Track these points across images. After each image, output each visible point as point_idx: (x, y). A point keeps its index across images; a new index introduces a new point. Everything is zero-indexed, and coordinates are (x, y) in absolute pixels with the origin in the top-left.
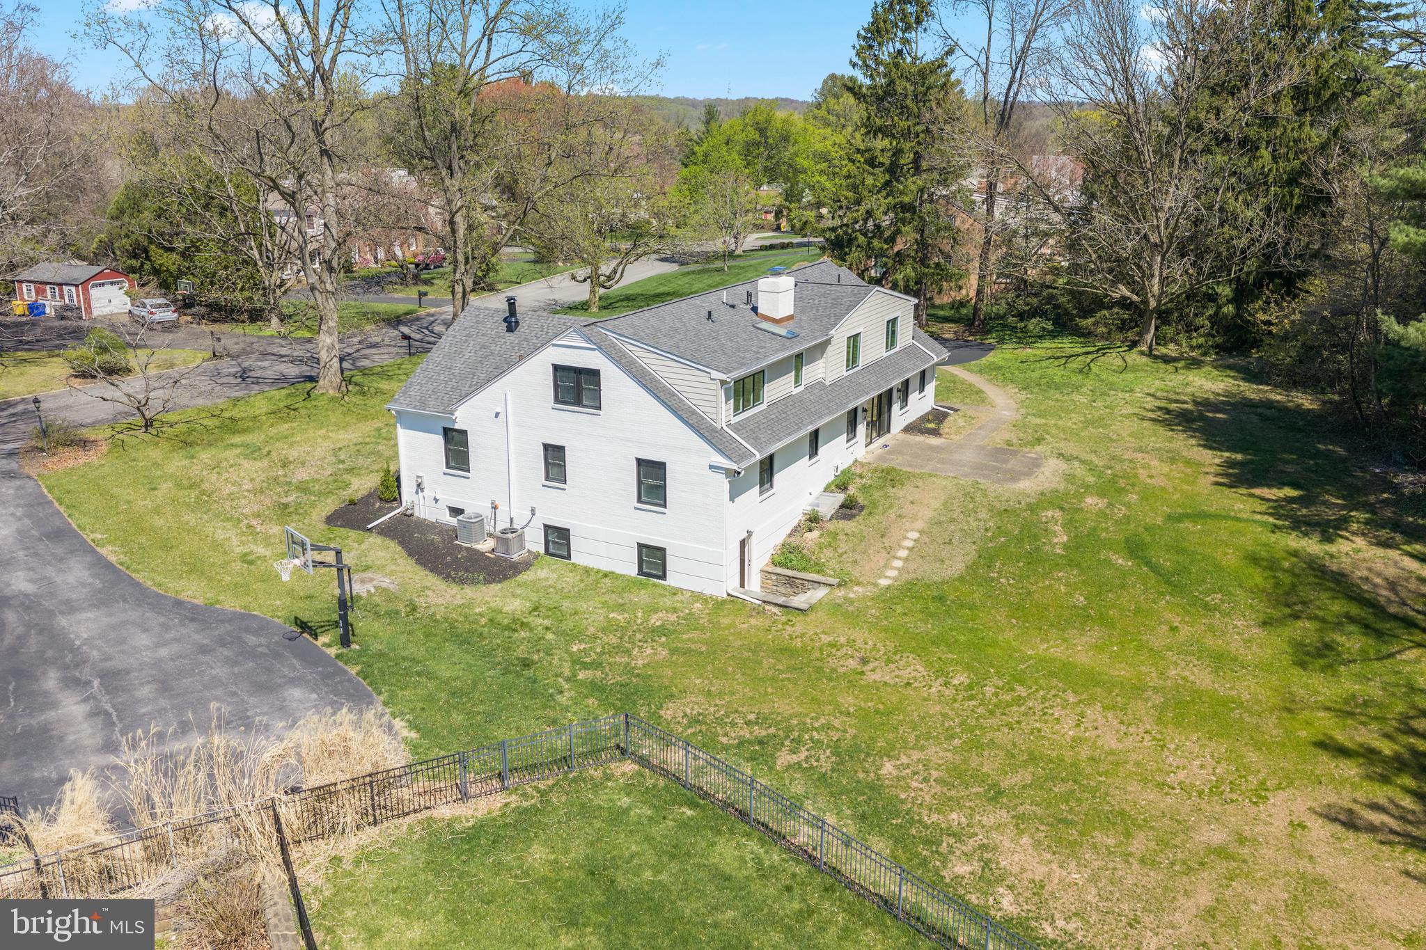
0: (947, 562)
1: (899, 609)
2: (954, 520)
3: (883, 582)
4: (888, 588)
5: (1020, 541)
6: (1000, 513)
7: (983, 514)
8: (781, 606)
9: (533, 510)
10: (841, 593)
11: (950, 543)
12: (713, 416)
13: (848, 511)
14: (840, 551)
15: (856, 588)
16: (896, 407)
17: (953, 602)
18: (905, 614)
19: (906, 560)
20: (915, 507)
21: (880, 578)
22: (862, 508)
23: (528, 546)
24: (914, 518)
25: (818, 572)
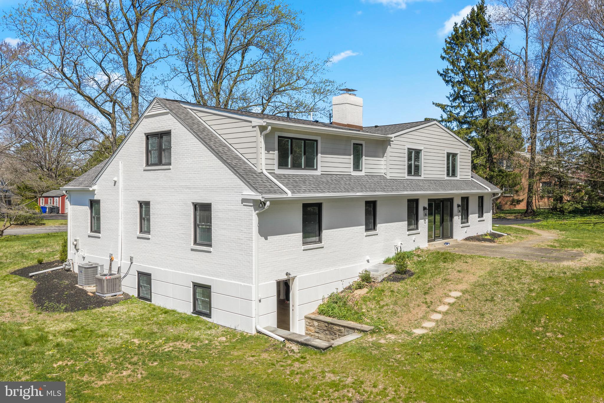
0: (487, 316)
1: (427, 356)
2: (498, 283)
3: (418, 332)
4: (421, 337)
5: (567, 300)
6: (544, 280)
7: (527, 280)
8: (302, 344)
9: (131, 258)
10: (371, 339)
11: (492, 300)
12: (254, 161)
13: (399, 276)
14: (382, 303)
15: (389, 336)
16: (457, 219)
17: (491, 353)
18: (434, 361)
19: (446, 313)
20: (461, 275)
21: (416, 328)
22: (413, 274)
23: (124, 289)
24: (459, 281)
25: (356, 320)
